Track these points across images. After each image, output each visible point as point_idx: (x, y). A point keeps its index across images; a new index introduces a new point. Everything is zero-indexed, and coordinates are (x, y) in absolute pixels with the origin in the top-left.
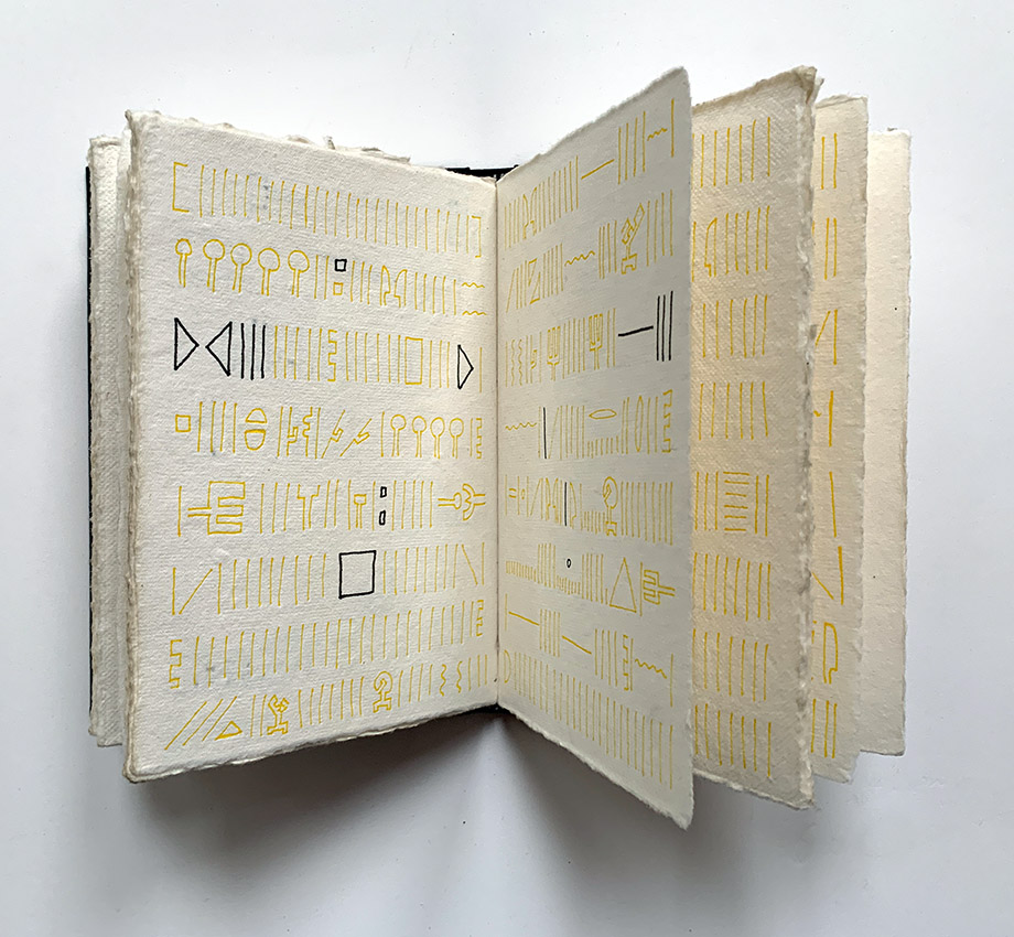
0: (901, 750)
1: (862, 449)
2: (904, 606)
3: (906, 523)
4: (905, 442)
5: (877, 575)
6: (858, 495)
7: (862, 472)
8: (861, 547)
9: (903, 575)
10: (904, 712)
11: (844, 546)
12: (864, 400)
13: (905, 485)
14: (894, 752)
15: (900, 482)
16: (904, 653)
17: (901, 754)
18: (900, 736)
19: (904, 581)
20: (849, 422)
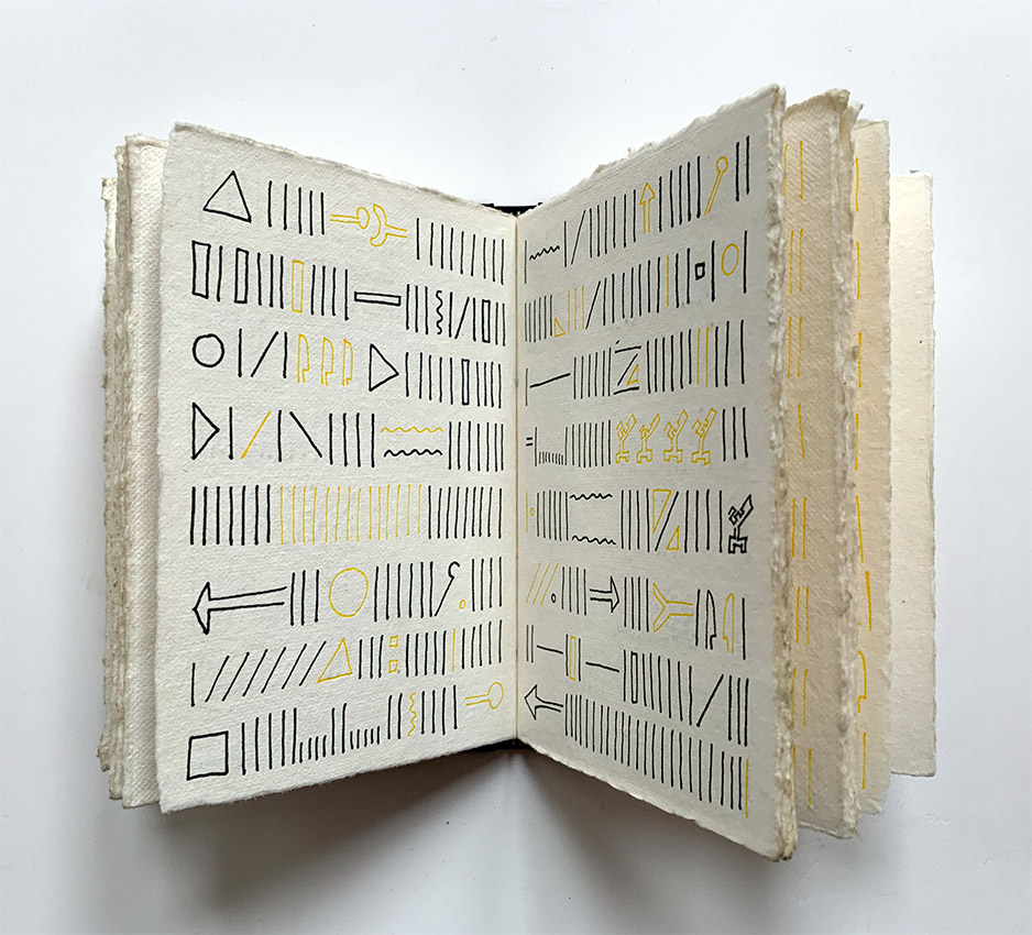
0: (931, 772)
1: (888, 471)
2: (934, 630)
3: (934, 548)
4: (932, 470)
5: (907, 599)
6: (884, 519)
7: (888, 495)
8: (889, 571)
9: (932, 599)
10: (935, 733)
11: (872, 571)
12: (889, 422)
13: (932, 511)
14: (927, 773)
15: (928, 509)
16: (934, 675)
17: (932, 775)
18: (932, 757)
19: (933, 605)
20: (874, 445)
